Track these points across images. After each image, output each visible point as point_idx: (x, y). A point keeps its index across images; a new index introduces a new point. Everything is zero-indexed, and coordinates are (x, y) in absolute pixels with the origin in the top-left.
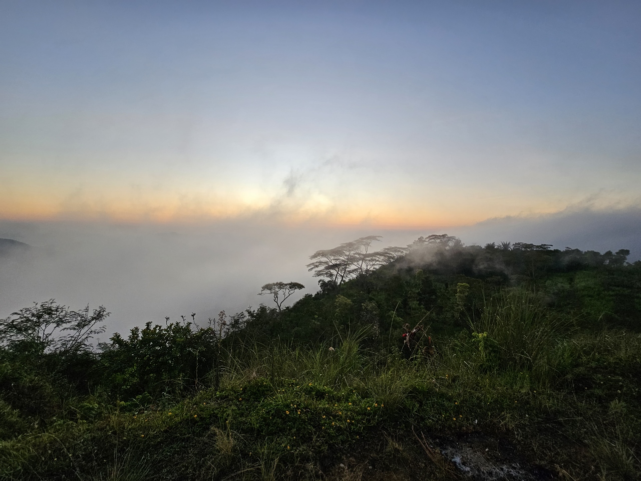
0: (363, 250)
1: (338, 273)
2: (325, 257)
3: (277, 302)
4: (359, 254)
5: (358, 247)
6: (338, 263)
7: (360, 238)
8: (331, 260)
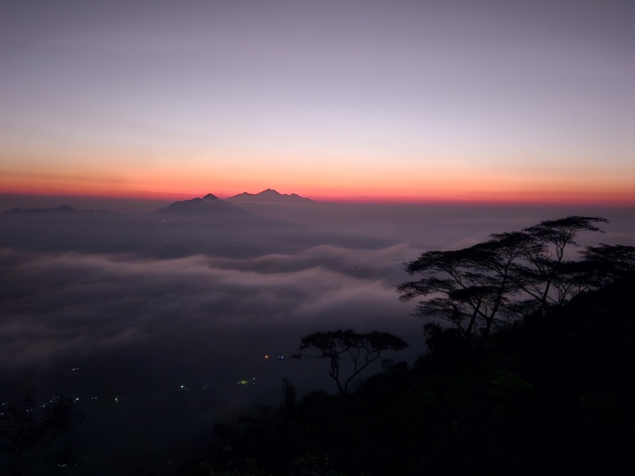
0: (551, 251)
1: (477, 310)
2: (446, 269)
3: (336, 379)
4: (540, 263)
5: (541, 246)
6: (479, 285)
7: (543, 224)
8: (459, 277)
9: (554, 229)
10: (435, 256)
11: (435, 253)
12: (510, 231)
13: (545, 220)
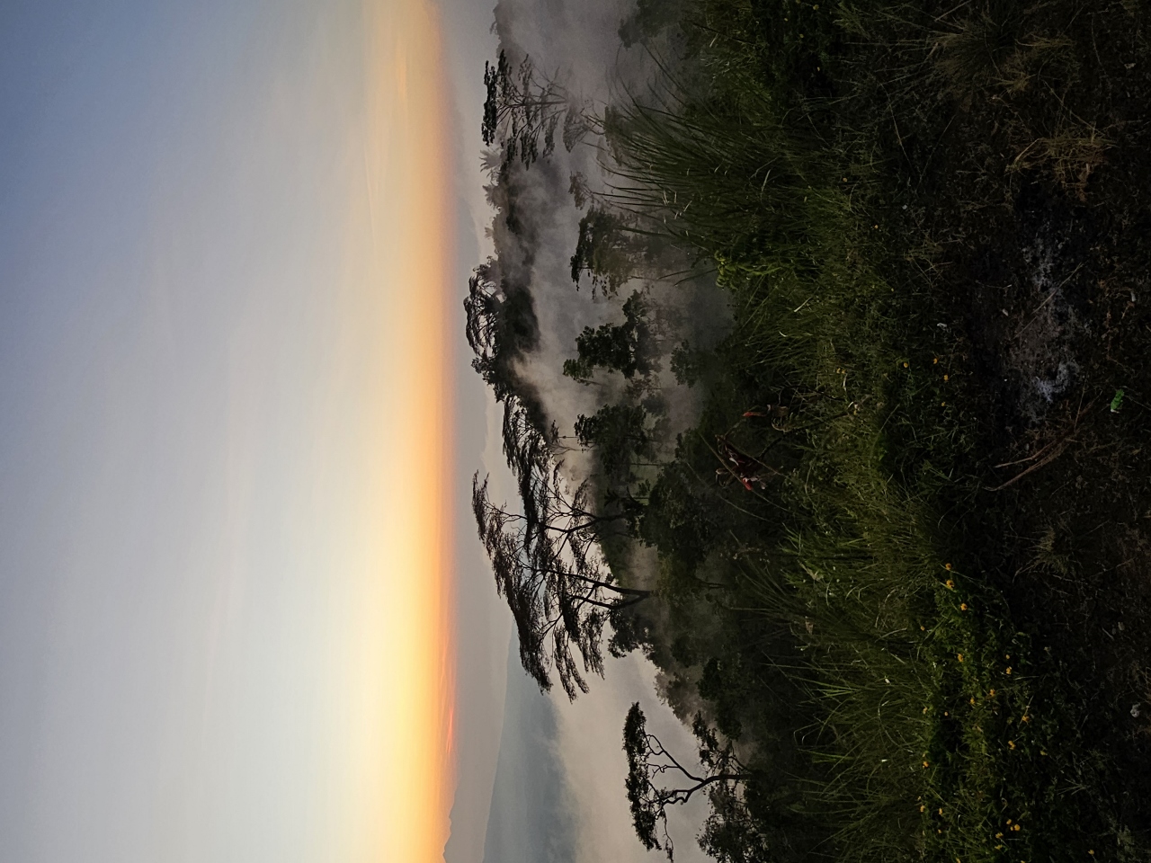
0: (514, 528)
1: (586, 600)
2: (540, 642)
3: (690, 792)
4: (528, 540)
5: (508, 542)
6: (557, 600)
7: (482, 538)
8: (550, 622)
9: (487, 524)
10: (527, 655)
11: (522, 655)
12: (493, 573)
13: (477, 535)
